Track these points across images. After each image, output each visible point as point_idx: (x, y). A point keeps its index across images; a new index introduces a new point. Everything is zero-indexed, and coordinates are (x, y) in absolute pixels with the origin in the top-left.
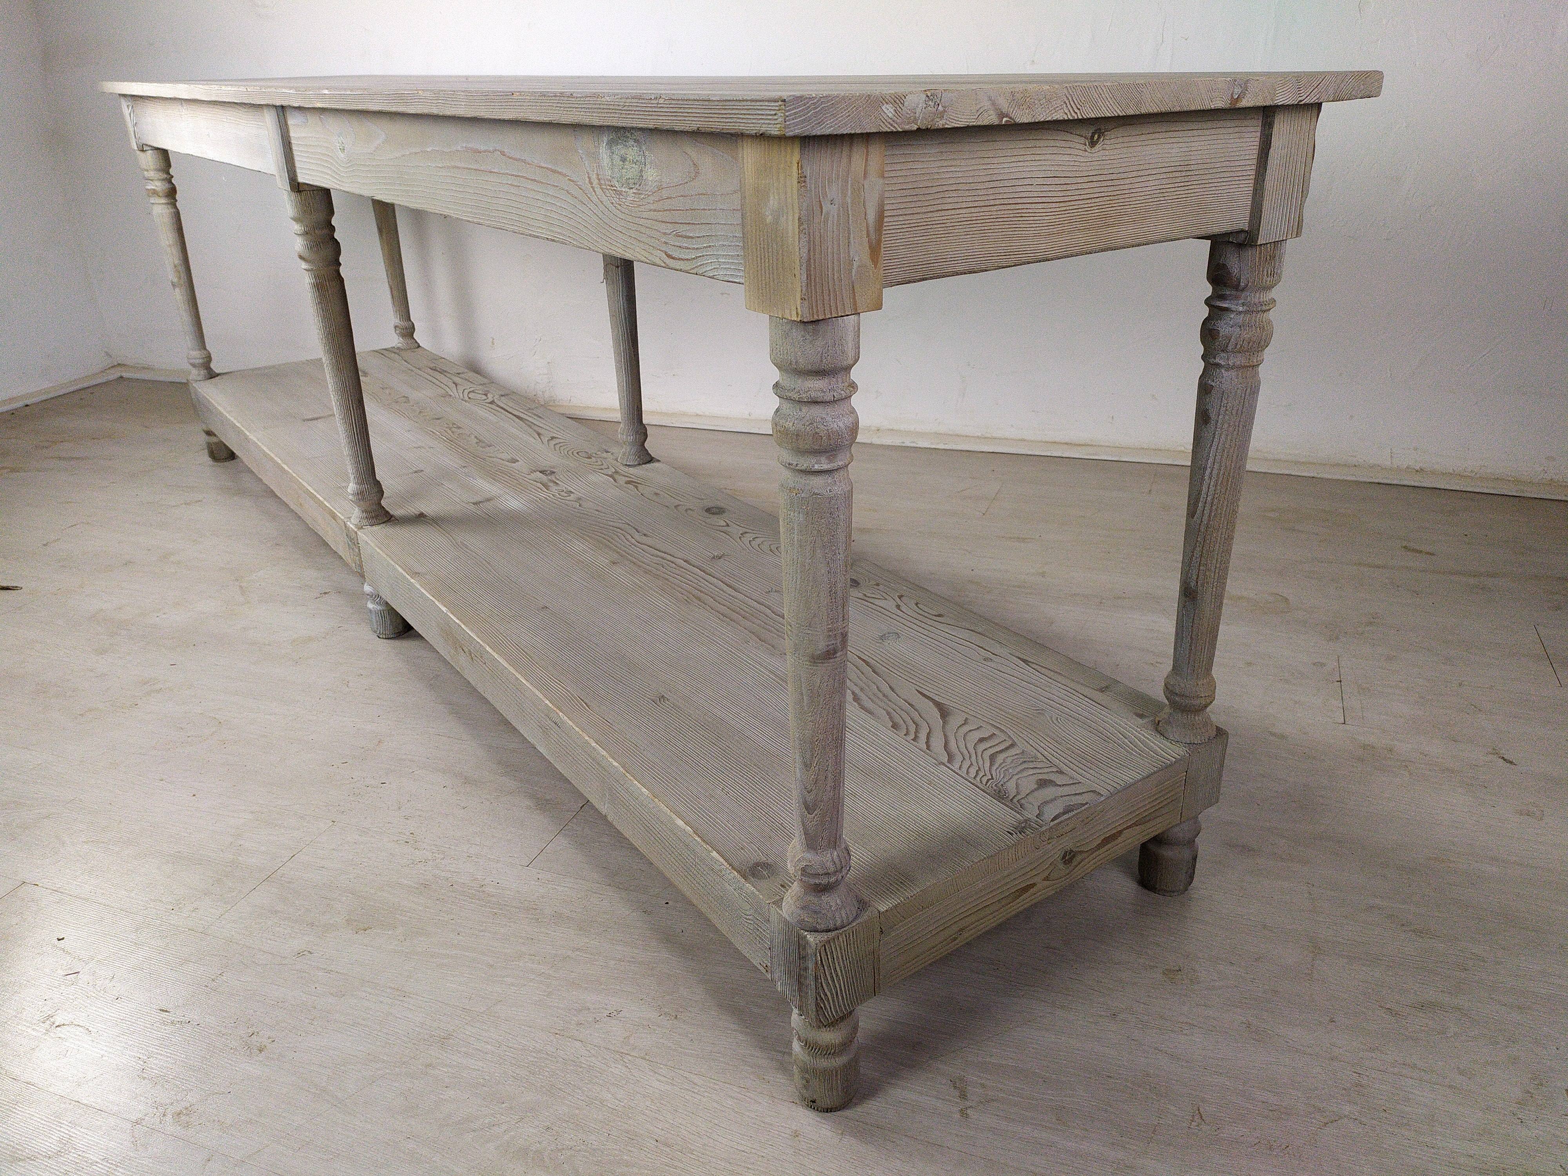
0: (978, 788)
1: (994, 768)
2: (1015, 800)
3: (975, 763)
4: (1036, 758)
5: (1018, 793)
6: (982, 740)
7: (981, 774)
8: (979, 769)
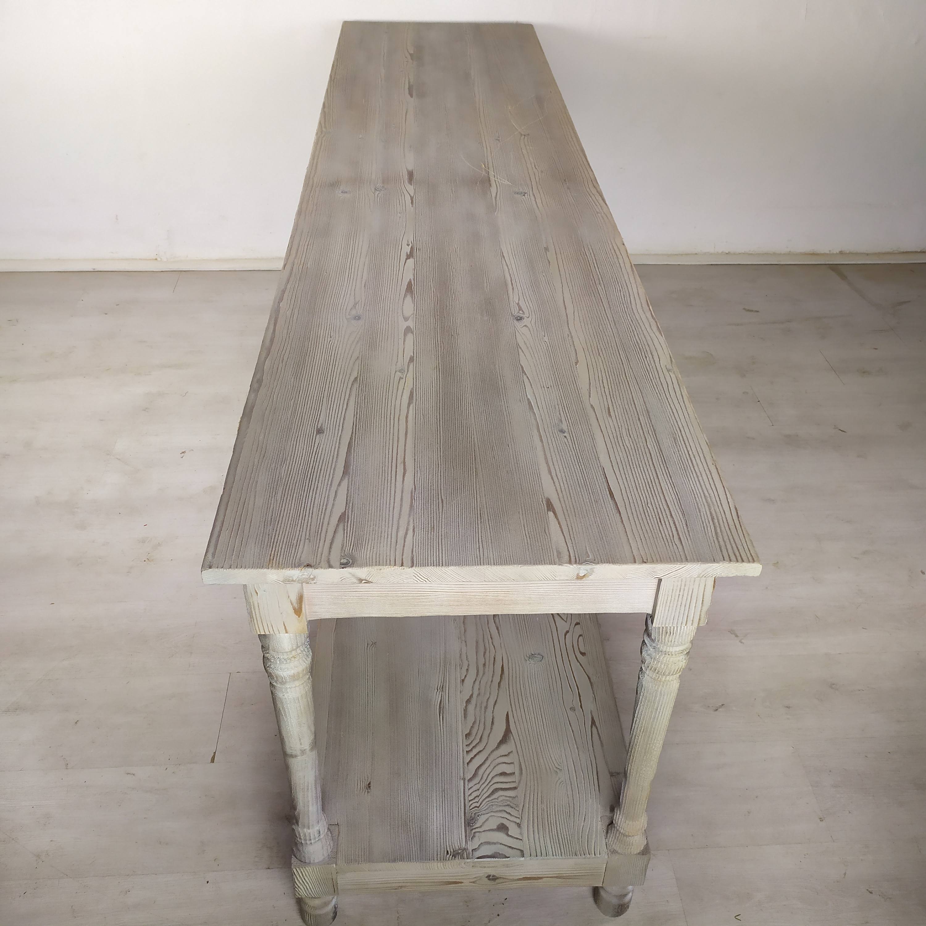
0: (465, 809)
1: (487, 800)
2: (474, 831)
3: (480, 791)
4: (517, 806)
5: (481, 827)
6: (503, 774)
7: (476, 800)
8: (478, 796)
